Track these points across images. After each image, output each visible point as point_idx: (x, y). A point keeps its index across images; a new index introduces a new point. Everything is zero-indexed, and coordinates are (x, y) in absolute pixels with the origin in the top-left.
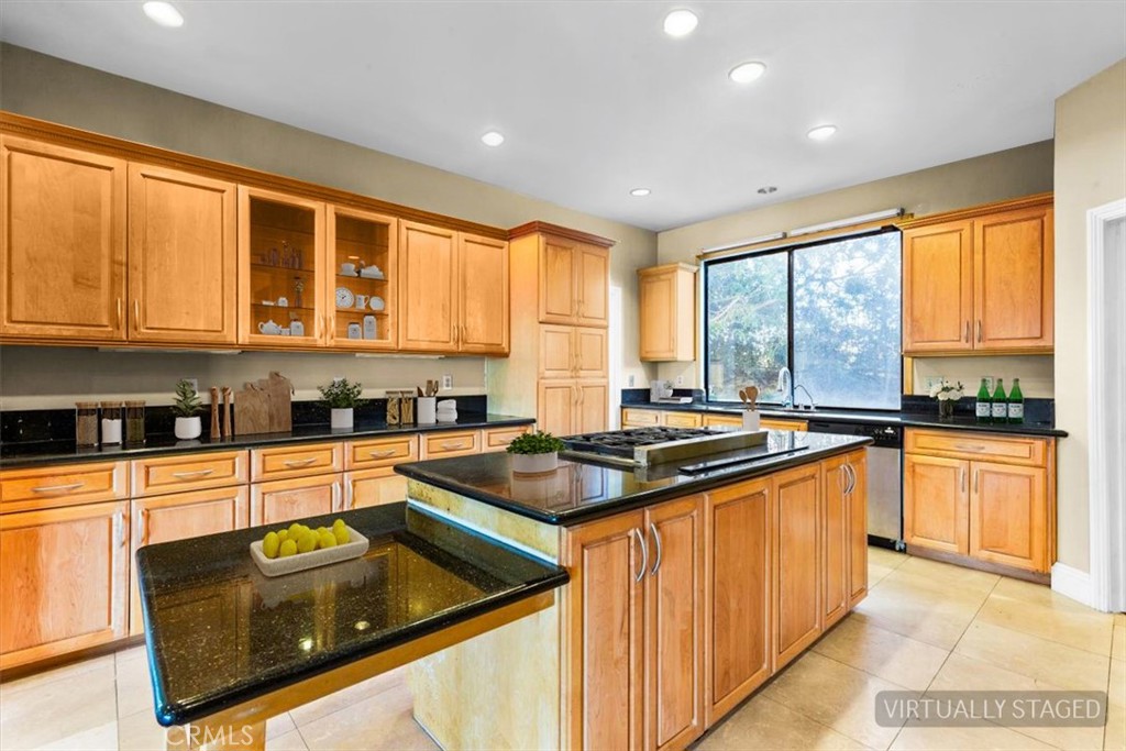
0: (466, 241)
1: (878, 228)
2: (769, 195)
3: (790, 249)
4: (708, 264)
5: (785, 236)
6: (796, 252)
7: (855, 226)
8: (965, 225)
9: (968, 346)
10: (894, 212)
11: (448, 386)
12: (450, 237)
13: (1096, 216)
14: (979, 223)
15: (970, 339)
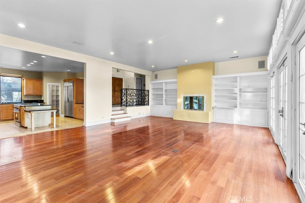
1: (18, 77)
6: (1, 77)
8: (33, 80)
13: (48, 84)
14: (35, 81)
15: (33, 93)
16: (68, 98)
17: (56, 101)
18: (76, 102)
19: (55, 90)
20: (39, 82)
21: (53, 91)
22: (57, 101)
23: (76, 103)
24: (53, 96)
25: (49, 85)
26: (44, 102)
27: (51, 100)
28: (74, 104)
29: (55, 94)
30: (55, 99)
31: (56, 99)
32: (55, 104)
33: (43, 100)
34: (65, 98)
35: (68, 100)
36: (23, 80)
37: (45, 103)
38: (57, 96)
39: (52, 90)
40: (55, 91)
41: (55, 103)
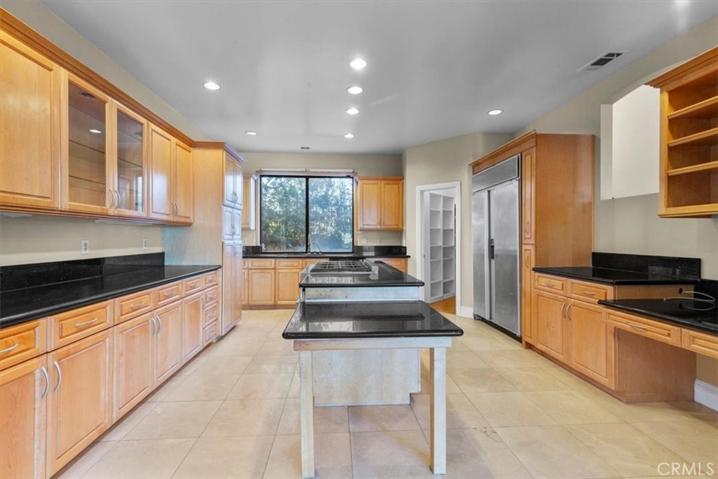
0: (177, 144)
1: (345, 175)
2: (305, 150)
3: (307, 178)
4: (261, 176)
5: (306, 171)
6: (310, 179)
7: (337, 173)
8: (379, 182)
9: (379, 227)
10: (351, 171)
11: (145, 246)
12: (169, 140)
13: (419, 188)
14: (383, 182)
15: (380, 224)
16: (491, 241)
17: (444, 248)
18: (536, 264)
19: (439, 212)
20: (395, 186)
21: (433, 214)
22: (448, 251)
23: (535, 270)
24: (433, 232)
25: (422, 192)
26: (408, 254)
27: (429, 246)
28: (528, 273)
29: (440, 226)
30: (440, 243)
31: (444, 244)
32: (439, 261)
33: (404, 245)
34: (478, 240)
35: (491, 248)
36: (357, 183)
37: (409, 257)
38: (448, 233)
39: (431, 212)
40: (441, 214)
41: (440, 257)
